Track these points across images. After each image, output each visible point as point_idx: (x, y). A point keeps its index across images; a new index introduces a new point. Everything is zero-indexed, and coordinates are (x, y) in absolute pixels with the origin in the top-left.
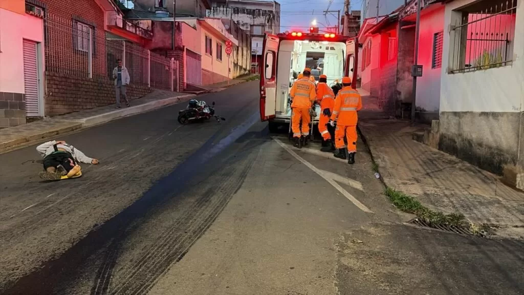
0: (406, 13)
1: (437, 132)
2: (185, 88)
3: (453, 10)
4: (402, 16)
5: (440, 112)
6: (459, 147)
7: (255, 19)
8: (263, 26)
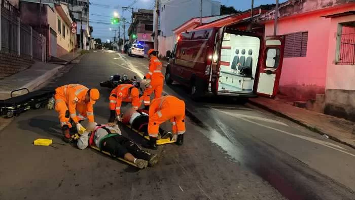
0: (260, 19)
1: (322, 102)
2: (50, 59)
3: (339, 23)
4: (256, 21)
5: (326, 89)
6: (348, 113)
7: (74, 7)
8: (80, 13)
